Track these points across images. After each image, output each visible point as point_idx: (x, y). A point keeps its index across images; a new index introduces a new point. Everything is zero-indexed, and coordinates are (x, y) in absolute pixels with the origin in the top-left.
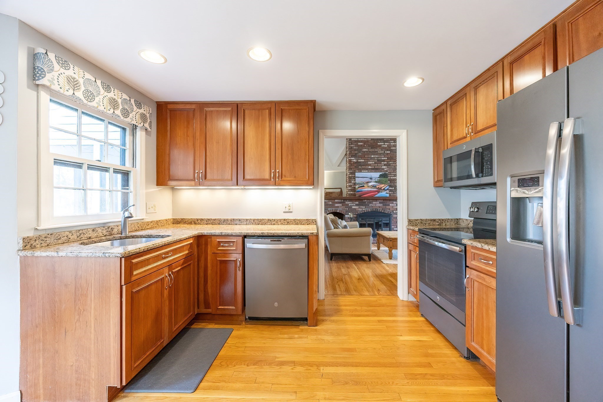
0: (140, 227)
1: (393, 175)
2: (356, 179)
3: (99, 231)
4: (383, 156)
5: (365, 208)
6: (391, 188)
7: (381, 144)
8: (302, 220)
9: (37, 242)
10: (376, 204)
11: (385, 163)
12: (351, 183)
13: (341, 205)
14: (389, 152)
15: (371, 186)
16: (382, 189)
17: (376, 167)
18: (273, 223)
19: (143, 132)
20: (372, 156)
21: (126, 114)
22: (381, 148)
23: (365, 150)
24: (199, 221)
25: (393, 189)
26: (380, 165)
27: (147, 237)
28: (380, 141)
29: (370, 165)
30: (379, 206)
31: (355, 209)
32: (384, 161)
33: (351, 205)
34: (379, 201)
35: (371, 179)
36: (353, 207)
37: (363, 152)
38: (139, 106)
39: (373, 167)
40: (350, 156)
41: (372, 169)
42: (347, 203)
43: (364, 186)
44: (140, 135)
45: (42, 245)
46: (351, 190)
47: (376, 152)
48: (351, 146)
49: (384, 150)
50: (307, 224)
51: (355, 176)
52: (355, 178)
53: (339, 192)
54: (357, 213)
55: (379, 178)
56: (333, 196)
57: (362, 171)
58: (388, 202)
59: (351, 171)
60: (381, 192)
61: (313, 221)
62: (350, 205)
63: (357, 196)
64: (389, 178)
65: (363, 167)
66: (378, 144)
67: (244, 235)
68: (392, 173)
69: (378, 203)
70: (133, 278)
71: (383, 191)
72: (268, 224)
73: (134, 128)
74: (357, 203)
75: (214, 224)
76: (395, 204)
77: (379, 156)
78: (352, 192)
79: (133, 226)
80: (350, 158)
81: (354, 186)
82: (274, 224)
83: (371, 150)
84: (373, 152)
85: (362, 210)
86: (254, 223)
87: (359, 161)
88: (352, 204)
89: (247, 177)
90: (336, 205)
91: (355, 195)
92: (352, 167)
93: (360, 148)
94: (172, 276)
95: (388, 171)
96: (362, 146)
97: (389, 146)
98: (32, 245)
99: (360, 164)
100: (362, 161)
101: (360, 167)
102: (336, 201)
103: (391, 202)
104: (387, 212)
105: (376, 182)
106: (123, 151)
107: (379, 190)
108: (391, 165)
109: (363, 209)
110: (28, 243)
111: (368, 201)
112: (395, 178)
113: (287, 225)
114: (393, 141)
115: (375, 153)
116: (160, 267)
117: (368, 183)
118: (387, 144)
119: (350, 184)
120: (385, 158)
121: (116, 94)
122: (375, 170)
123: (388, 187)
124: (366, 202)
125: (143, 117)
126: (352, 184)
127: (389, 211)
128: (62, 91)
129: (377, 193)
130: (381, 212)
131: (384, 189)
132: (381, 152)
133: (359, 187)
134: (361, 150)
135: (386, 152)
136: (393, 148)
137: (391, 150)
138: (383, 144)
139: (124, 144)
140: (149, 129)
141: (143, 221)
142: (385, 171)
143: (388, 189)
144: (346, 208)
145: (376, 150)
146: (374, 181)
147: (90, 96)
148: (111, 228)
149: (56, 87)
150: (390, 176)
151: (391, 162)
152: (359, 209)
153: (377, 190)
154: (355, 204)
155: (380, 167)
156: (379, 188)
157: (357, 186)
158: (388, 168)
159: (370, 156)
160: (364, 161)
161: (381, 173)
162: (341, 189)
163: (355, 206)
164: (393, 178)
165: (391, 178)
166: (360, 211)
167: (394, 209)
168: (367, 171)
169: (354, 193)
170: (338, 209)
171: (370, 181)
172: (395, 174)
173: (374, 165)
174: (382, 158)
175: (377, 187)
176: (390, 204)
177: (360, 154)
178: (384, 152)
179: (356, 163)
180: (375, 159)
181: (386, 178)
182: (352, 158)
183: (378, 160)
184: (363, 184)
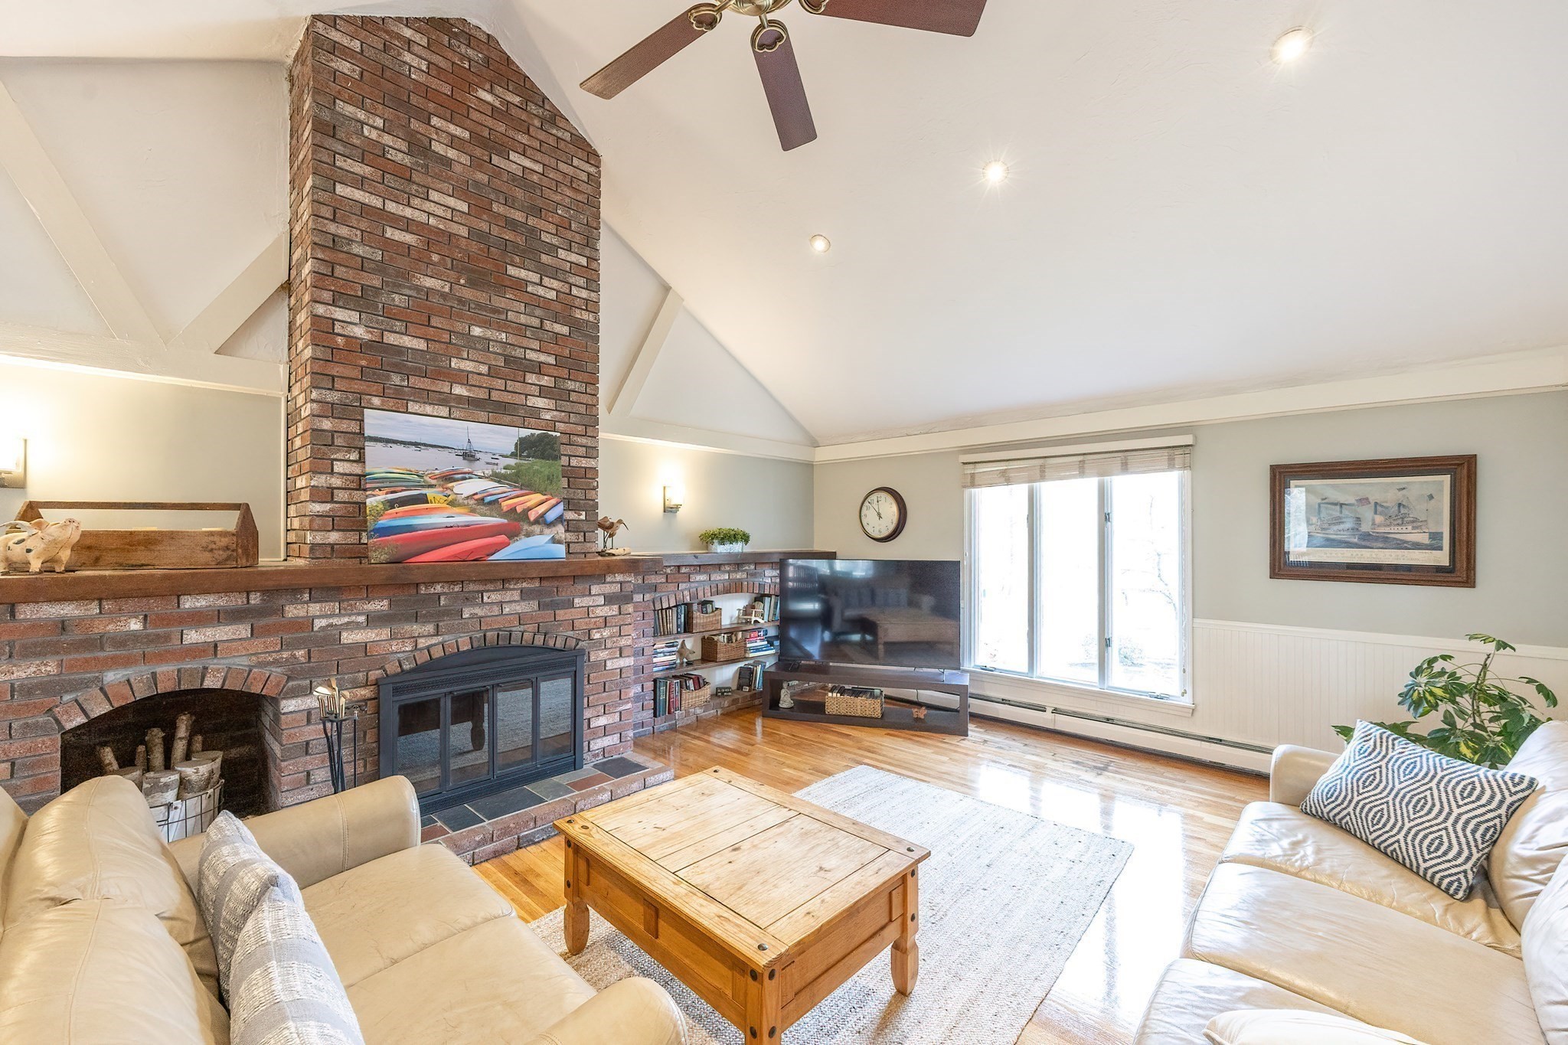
1: (582, 451)
2: (372, 450)
4: (536, 345)
5: (437, 634)
6: (570, 515)
7: (523, 274)
10: (501, 604)
11: (546, 381)
12: (332, 473)
14: (565, 330)
15: (472, 502)
16: (532, 519)
17: (495, 396)
20: (477, 331)
22: (526, 298)
25: (583, 517)
26: (518, 386)
28: (517, 259)
29: (463, 378)
30: (519, 616)
31: (363, 646)
32: (539, 368)
33: (335, 621)
34: (519, 586)
35: (469, 456)
36: (348, 638)
37: (418, 289)
39: (482, 394)
40: (327, 296)
41: (472, 402)
42: (293, 611)
43: (423, 499)
46: (333, 522)
47: (496, 311)
48: (332, 228)
49: (538, 312)
51: (361, 428)
52: (358, 442)
53: (223, 534)
54: (374, 675)
55: (513, 455)
56: (163, 564)
57: (413, 407)
58: (567, 590)
59: (333, 397)
60: (528, 535)
62: (323, 622)
63: (377, 556)
64: (564, 460)
65: (415, 381)
68: (580, 440)
69: (516, 596)
71: (537, 528)
74: (380, 605)
76: (599, 595)
77: (512, 339)
78: (334, 537)
80: (321, 310)
81: (357, 496)
83: (468, 293)
84: (479, 305)
85: (415, 650)
87: (391, 339)
88: (340, 615)
90: (192, 636)
91: (359, 553)
92: (336, 370)
93: (402, 263)
95: (560, 426)
97: (565, 302)
99: (396, 359)
100: (407, 341)
101: (396, 379)
102: (189, 603)
103: (579, 587)
104: (559, 645)
105: (496, 477)
107: (517, 524)
108: (573, 397)
109: (423, 643)
111: (457, 588)
112: (591, 463)
114: (581, 282)
115: (494, 318)
117: (448, 478)
118: (555, 284)
119: (321, 481)
120: (543, 358)
122: (496, 410)
123: (561, 507)
124: (439, 595)
126: (336, 482)
127: (570, 633)
129: (503, 538)
130: (532, 648)
131: (541, 520)
132: (523, 319)
133: (391, 504)
134: (406, 275)
135: (548, 325)
136: (585, 316)
137: (575, 325)
138: (535, 278)
142: (543, 423)
143: (560, 519)
144: (284, 646)
145: (498, 302)
146: (488, 472)
150: (570, 453)
151: (573, 383)
152: (394, 643)
153: (506, 521)
154: (359, 614)
155: (520, 399)
156: (513, 510)
157: (378, 498)
158: (558, 413)
159: (460, 327)
160: (421, 345)
161: (525, 433)
162: (245, 510)
163: (364, 628)
164: (583, 466)
165: (571, 465)
166: (399, 655)
167: (595, 622)
168: (444, 411)
169: (352, 538)
170: (213, 664)
171: (466, 470)
172: (589, 444)
173: (487, 382)
174: (531, 355)
175: (506, 505)
176: (576, 601)
177: (397, 299)
178: (542, 322)
179: (365, 347)
180: (491, 352)
181: (548, 460)
182: (339, 314)
183: (508, 359)
184: (423, 486)
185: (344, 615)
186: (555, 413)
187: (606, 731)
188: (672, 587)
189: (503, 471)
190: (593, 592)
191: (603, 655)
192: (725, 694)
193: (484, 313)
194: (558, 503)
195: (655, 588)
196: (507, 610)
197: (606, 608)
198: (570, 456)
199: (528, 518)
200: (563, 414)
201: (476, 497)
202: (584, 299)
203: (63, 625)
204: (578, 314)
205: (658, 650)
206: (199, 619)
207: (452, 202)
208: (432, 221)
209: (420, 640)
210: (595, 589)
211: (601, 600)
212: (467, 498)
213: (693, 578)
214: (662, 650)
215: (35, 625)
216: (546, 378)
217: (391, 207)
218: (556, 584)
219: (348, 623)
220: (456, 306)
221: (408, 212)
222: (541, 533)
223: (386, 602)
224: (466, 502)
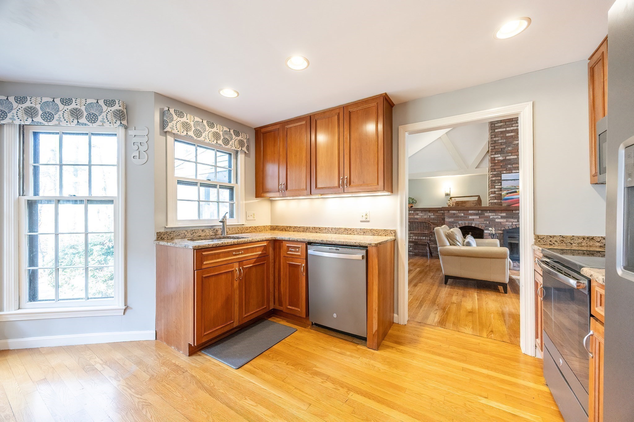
0: (240, 230)
2: (503, 182)
3: (207, 231)
8: (379, 230)
9: (165, 236)
12: (495, 188)
13: (479, 218)
18: (349, 232)
19: (242, 155)
21: (226, 143)
24: (288, 229)
27: (236, 238)
31: (500, 222)
33: (494, 217)
36: (497, 220)
37: (515, 145)
38: (237, 134)
40: (494, 153)
42: (486, 214)
44: (241, 157)
45: (168, 238)
46: (495, 198)
48: (495, 139)
50: (384, 235)
51: (501, 178)
52: (500, 181)
53: (475, 201)
54: (503, 229)
56: (468, 205)
57: (513, 171)
59: (495, 173)
61: (392, 232)
62: (492, 217)
63: (504, 205)
67: (308, 242)
70: (204, 267)
72: (345, 233)
73: (237, 152)
74: (504, 214)
75: (299, 231)
78: (496, 201)
79: (234, 229)
80: (492, 156)
81: (500, 192)
82: (350, 234)
85: (512, 224)
86: (332, 231)
87: (508, 158)
88: (495, 216)
89: (319, 186)
90: (470, 217)
91: (500, 204)
92: (495, 167)
93: (510, 140)
94: (242, 271)
96: (513, 137)
98: (162, 237)
99: (509, 162)
100: (512, 157)
101: (509, 166)
102: (470, 212)
106: (230, 172)
109: (514, 223)
110: (160, 236)
113: (363, 235)
116: (230, 262)
119: (493, 190)
121: (219, 129)
125: (241, 143)
126: (496, 190)
128: (179, 133)
133: (508, 194)
134: (511, 143)
139: (230, 166)
140: (247, 152)
141: (243, 226)
144: (485, 221)
147: (198, 133)
148: (216, 230)
149: (175, 131)
152: (507, 222)
154: (499, 216)
157: (504, 192)
160: (515, 157)
162: (479, 197)
163: (500, 219)
166: (508, 225)
169: (500, 201)
170: (473, 222)
179: (502, 161)
182: (496, 156)
184: (516, 189)
185: (496, 216)
203: (454, 214)
206: (471, 214)
209: (513, 223)
215: (452, 214)
217: (508, 129)
219: (497, 218)
221: (512, 128)
223: (505, 214)
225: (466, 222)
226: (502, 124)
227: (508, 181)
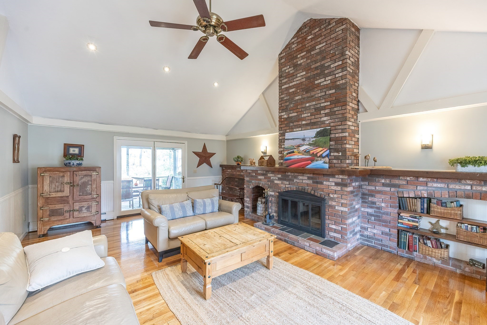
1: (340, 131)
4: (324, 101)
5: (289, 185)
6: (336, 154)
7: (320, 81)
10: (302, 180)
11: (327, 111)
12: (281, 148)
13: (264, 178)
14: (333, 91)
15: (303, 152)
16: (318, 156)
17: (312, 121)
20: (307, 105)
22: (321, 88)
23: (297, 98)
25: (340, 154)
26: (318, 116)
28: (318, 77)
29: (304, 119)
30: (307, 184)
31: (277, 184)
32: (324, 108)
34: (307, 175)
35: (304, 140)
36: (276, 182)
37: (295, 101)
39: (309, 122)
40: (281, 111)
41: (307, 125)
42: (269, 175)
43: (293, 152)
46: (281, 158)
47: (312, 96)
48: (282, 96)
49: (324, 90)
51: (285, 137)
52: (284, 141)
54: (279, 191)
55: (315, 137)
57: (295, 130)
58: (321, 178)
59: (282, 132)
60: (317, 161)
62: (272, 178)
64: (333, 136)
65: (295, 124)
66: (316, 82)
68: (339, 127)
69: (306, 178)
71: (319, 159)
74: (280, 176)
76: (333, 182)
77: (317, 102)
78: (281, 161)
80: (280, 115)
83: (306, 96)
84: (308, 97)
85: (285, 187)
87: (291, 115)
90: (259, 177)
91: (283, 165)
92: (282, 126)
93: (292, 96)
95: (332, 124)
96: (294, 93)
97: (334, 82)
99: (291, 120)
100: (293, 115)
101: (291, 124)
102: (259, 172)
103: (325, 178)
104: (319, 195)
105: (310, 144)
107: (314, 157)
108: (337, 113)
109: (287, 186)
111: (293, 174)
112: (344, 135)
114: (340, 71)
115: (311, 99)
117: (299, 146)
118: (330, 78)
119: (280, 150)
120: (326, 104)
122: (311, 125)
124: (290, 175)
126: (282, 150)
127: (322, 193)
129: (310, 161)
130: (310, 194)
131: (321, 156)
132: (320, 95)
133: (288, 154)
134: (293, 99)
135: (328, 92)
136: (341, 82)
137: (337, 87)
138: (323, 80)
142: (326, 125)
143: (327, 155)
144: (268, 181)
145: (313, 94)
146: (308, 143)
150: (335, 133)
151: (336, 108)
152: (282, 185)
153: (311, 157)
154: (277, 177)
155: (318, 120)
156: (313, 153)
157: (286, 152)
158: (331, 120)
159: (304, 106)
160: (296, 114)
161: (318, 130)
162: (270, 156)
163: (277, 180)
164: (340, 136)
165: (336, 136)
166: (283, 188)
167: (331, 191)
168: (300, 129)
169: (283, 161)
170: (261, 182)
171: (303, 143)
172: (343, 128)
173: (309, 118)
174: (322, 105)
175: (311, 152)
176: (324, 182)
177: (291, 106)
178: (325, 93)
179: (286, 119)
180: (311, 109)
181: (325, 137)
182: (283, 114)
183: (315, 109)
184: (294, 149)
185: (275, 177)
186: (330, 120)
187: (335, 231)
188: (411, 187)
189: (312, 142)
190: (330, 181)
191: (334, 203)
192: (477, 266)
193: (309, 99)
194: (327, 150)
195: (398, 186)
196: (304, 181)
197: (335, 187)
198: (335, 134)
199: (317, 155)
200: (333, 120)
201: (304, 150)
202: (341, 76)
203: (250, 173)
204: (338, 83)
205: (403, 217)
206: (260, 175)
207: (302, 74)
208: (298, 82)
209: (286, 185)
210: (331, 180)
211: (334, 184)
212: (302, 151)
213: (430, 184)
214: (407, 218)
216: (327, 110)
217: (291, 85)
218: (318, 176)
219: (275, 179)
220: (303, 101)
221: (293, 84)
222: (321, 160)
224: (302, 152)
225: (257, 182)
226: (286, 79)
227: (289, 140)
